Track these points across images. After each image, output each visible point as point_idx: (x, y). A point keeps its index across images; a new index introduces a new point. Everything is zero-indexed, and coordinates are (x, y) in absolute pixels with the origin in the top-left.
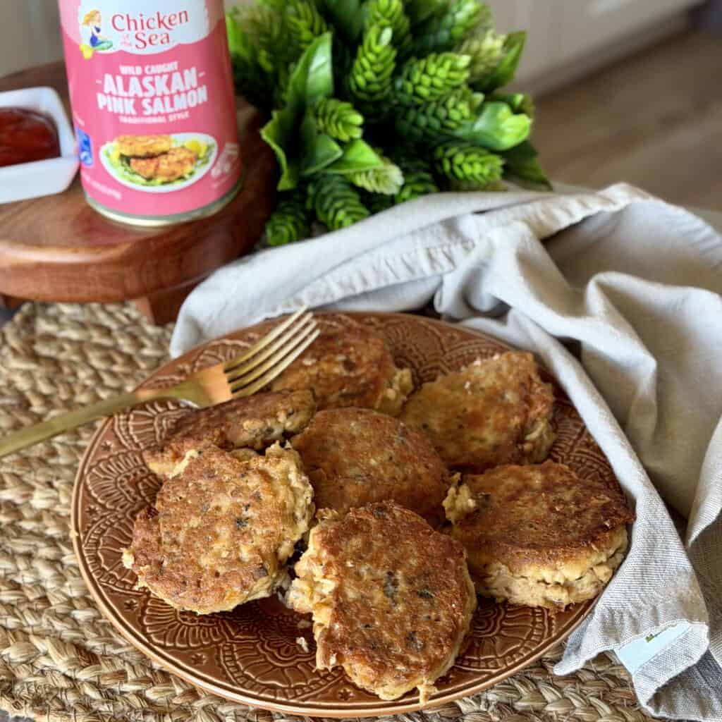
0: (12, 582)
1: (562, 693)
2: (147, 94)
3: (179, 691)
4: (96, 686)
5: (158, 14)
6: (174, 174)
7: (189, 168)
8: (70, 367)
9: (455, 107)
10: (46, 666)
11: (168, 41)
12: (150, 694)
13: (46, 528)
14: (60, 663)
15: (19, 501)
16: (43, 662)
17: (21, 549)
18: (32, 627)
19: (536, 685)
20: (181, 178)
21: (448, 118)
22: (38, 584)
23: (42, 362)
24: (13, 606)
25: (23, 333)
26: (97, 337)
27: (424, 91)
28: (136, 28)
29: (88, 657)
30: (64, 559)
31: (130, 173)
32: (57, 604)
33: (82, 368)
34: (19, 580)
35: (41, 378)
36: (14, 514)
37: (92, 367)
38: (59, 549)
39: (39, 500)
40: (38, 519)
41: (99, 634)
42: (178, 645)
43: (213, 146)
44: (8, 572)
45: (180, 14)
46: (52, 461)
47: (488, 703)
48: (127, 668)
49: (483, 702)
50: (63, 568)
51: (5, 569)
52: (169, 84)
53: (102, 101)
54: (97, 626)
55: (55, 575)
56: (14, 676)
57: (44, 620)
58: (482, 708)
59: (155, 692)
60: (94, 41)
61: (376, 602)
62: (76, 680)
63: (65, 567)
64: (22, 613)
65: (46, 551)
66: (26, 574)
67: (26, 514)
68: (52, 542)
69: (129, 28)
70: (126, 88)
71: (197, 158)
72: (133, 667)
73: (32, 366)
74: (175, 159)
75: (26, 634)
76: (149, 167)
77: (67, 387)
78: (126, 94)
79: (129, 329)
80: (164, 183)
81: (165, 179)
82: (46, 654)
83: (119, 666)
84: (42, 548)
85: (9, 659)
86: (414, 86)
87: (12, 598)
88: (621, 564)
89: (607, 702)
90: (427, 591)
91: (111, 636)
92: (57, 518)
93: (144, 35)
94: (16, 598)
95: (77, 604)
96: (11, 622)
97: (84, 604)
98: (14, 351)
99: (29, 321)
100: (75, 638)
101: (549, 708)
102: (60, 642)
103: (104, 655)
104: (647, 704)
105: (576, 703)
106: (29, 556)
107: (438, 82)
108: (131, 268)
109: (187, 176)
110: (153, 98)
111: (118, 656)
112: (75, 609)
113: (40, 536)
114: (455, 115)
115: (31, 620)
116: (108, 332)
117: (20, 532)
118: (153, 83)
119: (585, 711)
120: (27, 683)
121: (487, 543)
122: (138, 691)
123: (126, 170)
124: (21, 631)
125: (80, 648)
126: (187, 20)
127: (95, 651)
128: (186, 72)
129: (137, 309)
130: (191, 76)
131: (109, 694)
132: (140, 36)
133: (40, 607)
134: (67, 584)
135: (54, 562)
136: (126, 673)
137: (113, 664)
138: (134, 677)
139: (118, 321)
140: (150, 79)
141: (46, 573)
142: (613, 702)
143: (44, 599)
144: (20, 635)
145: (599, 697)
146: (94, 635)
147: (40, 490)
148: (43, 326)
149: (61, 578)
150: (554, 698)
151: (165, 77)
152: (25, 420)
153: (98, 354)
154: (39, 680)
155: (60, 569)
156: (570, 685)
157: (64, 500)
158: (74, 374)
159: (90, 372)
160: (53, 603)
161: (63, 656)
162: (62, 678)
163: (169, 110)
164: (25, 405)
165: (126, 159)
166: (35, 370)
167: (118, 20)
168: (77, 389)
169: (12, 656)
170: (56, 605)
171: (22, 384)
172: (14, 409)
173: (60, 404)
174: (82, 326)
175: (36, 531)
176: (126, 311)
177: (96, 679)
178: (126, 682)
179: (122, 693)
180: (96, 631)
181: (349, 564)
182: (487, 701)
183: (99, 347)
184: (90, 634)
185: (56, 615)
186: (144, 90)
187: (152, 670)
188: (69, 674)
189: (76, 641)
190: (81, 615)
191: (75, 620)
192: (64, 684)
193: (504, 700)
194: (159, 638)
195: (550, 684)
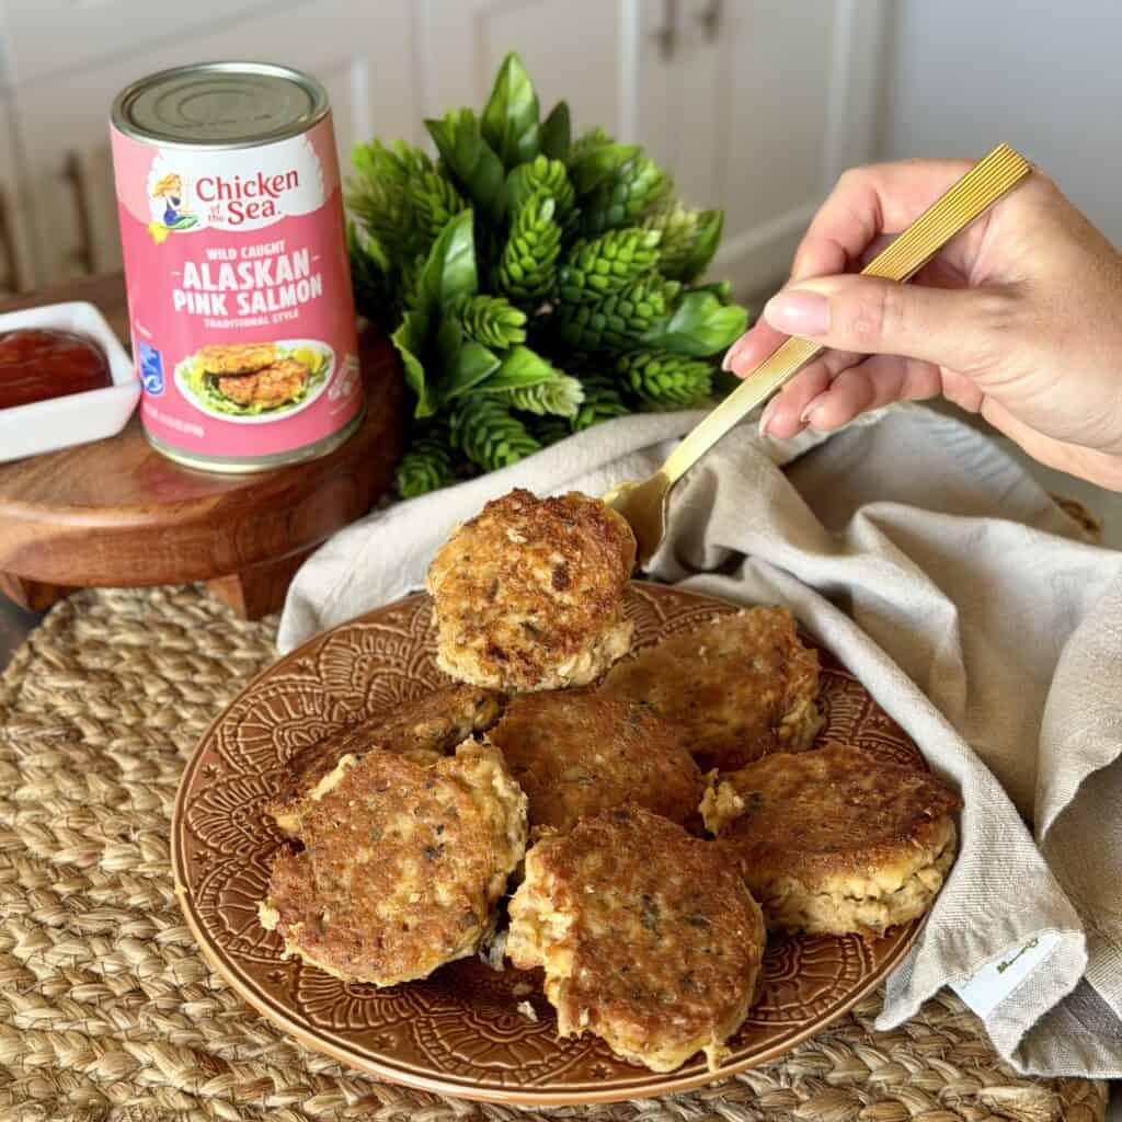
0: (86, 971)
1: (889, 1057)
2: (243, 287)
3: (351, 1099)
4: (230, 1102)
5: (260, 176)
6: (278, 396)
7: (298, 389)
8: (134, 681)
9: (644, 299)
10: (153, 1082)
11: (273, 213)
12: (310, 1107)
13: (129, 896)
14: (173, 1076)
15: (82, 864)
16: (148, 1076)
17: (93, 927)
18: (126, 1031)
19: (852, 1049)
20: (289, 402)
21: (634, 315)
22: (125, 972)
23: (93, 677)
24: (93, 1005)
25: (59, 641)
26: (165, 639)
27: (601, 281)
28: (230, 196)
29: (216, 1065)
30: (158, 936)
31: (218, 398)
32: (155, 996)
33: (151, 682)
34: (96, 969)
35: (92, 698)
36: (78, 881)
37: (165, 680)
38: (152, 924)
39: (112, 861)
40: (115, 884)
41: (225, 1032)
42: (352, 1025)
43: (330, 357)
44: (79, 959)
45: (288, 176)
46: (122, 807)
47: (789, 1076)
48: (272, 1074)
49: (783, 1078)
50: (159, 949)
51: (76, 956)
52: (273, 272)
53: (179, 300)
54: (220, 1021)
55: (149, 958)
56: (107, 1099)
57: (142, 1020)
58: (783, 1084)
59: (319, 1103)
60: (170, 217)
61: (632, 936)
62: (200, 1097)
63: (162, 946)
64: (107, 1013)
65: (131, 928)
66: (106, 960)
67: (96, 879)
68: (139, 914)
69: (220, 197)
70: (215, 279)
71: (310, 374)
72: (280, 1072)
73: (79, 684)
74: (281, 375)
75: (118, 1041)
76: (243, 389)
77: (132, 707)
78: (213, 288)
79: (211, 627)
80: (265, 410)
81: (266, 404)
82: (152, 1066)
83: (260, 1072)
84: (125, 923)
85: (98, 1077)
86: (587, 275)
87: (89, 994)
88: (951, 868)
89: (953, 1063)
90: (699, 917)
91: (243, 1034)
92: (141, 880)
93: (240, 205)
94: (96, 993)
95: (187, 995)
96: (94, 1027)
97: (198, 993)
98: (48, 663)
99: (65, 624)
100: (192, 1040)
101: (873, 1078)
102: (171, 1049)
103: (235, 1060)
104: (1013, 1056)
105: (911, 1068)
106: (107, 936)
107: (620, 267)
108: (222, 532)
109: (296, 399)
110: (251, 292)
111: (257, 1059)
112: (186, 1001)
113: (121, 907)
114: (645, 310)
115: (123, 1023)
116: (182, 632)
117: (90, 905)
118: (251, 271)
119: (926, 1077)
120: (129, 1108)
121: (767, 854)
122: (292, 1104)
123: (211, 395)
124: (109, 1037)
125: (200, 1054)
126: (296, 184)
127: (221, 1055)
128: (296, 255)
129: (218, 600)
130: (302, 261)
131: (252, 1114)
132: (235, 207)
133: (133, 1002)
134: (169, 969)
135: (146, 940)
136: (272, 1082)
137: (251, 1070)
138: (284, 1086)
139: (194, 617)
140: (248, 265)
141: (136, 957)
142: (959, 1062)
143: (138, 992)
144: (110, 1045)
145: (941, 1058)
146: (218, 1034)
147: (112, 846)
148: (85, 630)
149: (159, 962)
150: (880, 1064)
151: (268, 262)
152: (78, 756)
153: (170, 661)
154: (146, 1101)
155: (155, 950)
156: (897, 1045)
157: (149, 857)
158: (141, 690)
159: (164, 686)
160: (151, 996)
161: (177, 1064)
162: (180, 1095)
163: (273, 307)
164: (76, 736)
165: (213, 379)
166: (83, 689)
167: (205, 185)
168: (147, 710)
169: (101, 1072)
170: (155, 998)
171: (67, 708)
172: (59, 742)
173: (125, 731)
174: (143, 626)
175: (113, 901)
176: (203, 603)
177: (229, 1093)
178: (274, 1093)
179: (269, 1109)
180: (220, 1028)
181: (589, 889)
182: (788, 1075)
183: (170, 651)
184: (211, 1033)
185: (157, 1011)
186: (240, 280)
187: (308, 1074)
188: (188, 1089)
189: (193, 1045)
190: (193, 1008)
191: (187, 1017)
192: (183, 1104)
193: (813, 1073)
194: (325, 1019)
195: (870, 1046)
